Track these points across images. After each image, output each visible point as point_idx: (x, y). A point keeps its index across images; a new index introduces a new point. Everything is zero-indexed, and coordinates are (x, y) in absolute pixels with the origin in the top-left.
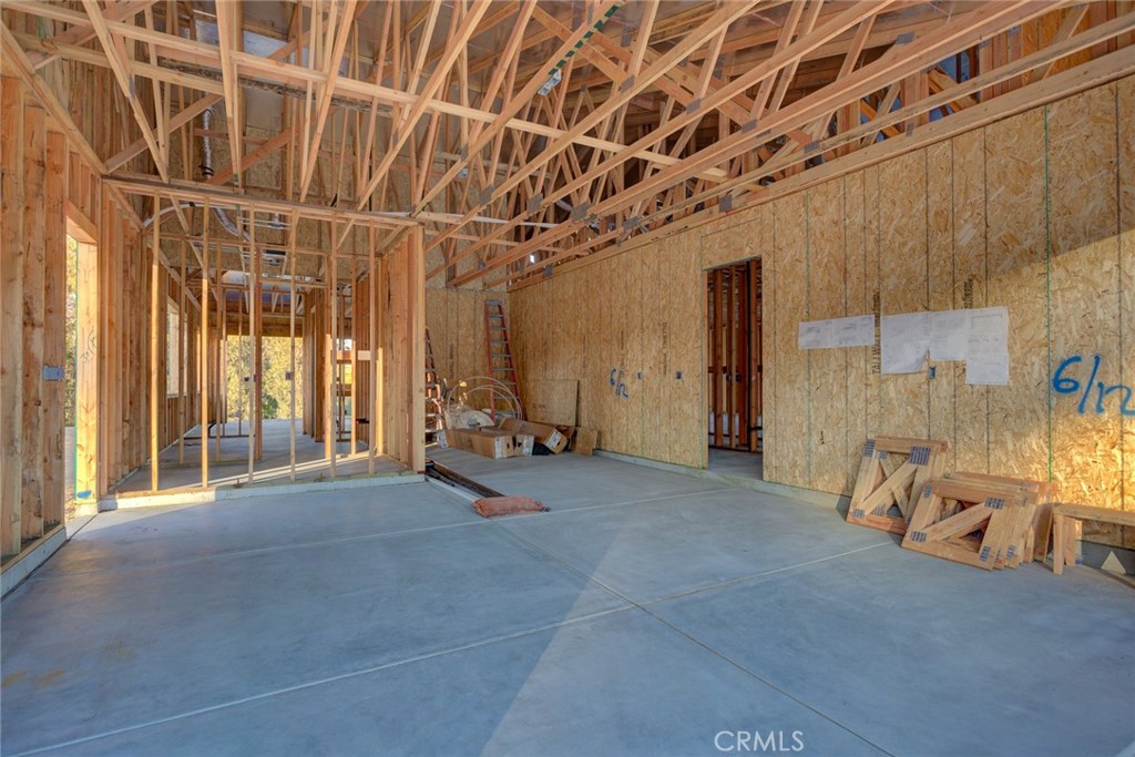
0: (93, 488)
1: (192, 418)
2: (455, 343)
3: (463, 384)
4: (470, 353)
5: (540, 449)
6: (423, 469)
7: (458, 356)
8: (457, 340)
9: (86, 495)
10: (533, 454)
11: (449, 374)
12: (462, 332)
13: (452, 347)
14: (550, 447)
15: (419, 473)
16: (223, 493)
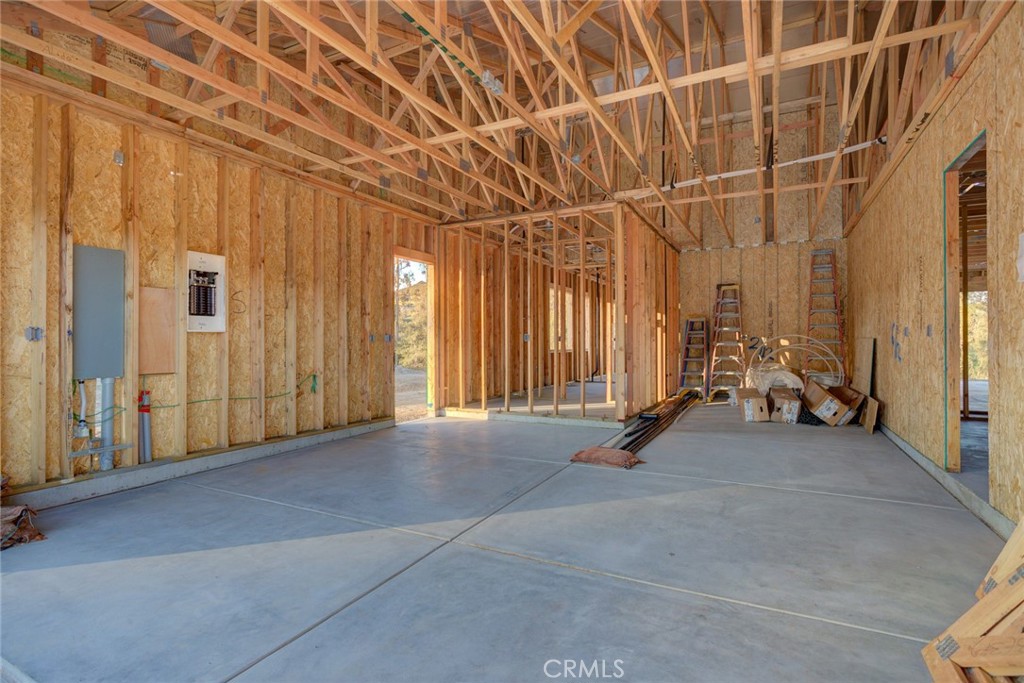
0: (433, 402)
1: (598, 369)
2: (774, 301)
3: (784, 342)
4: (793, 310)
5: (807, 417)
6: (623, 418)
7: (778, 313)
8: (778, 297)
9: (431, 405)
10: (798, 422)
11: (768, 332)
12: (783, 288)
13: (771, 305)
14: (821, 417)
15: (619, 421)
16: (492, 415)
